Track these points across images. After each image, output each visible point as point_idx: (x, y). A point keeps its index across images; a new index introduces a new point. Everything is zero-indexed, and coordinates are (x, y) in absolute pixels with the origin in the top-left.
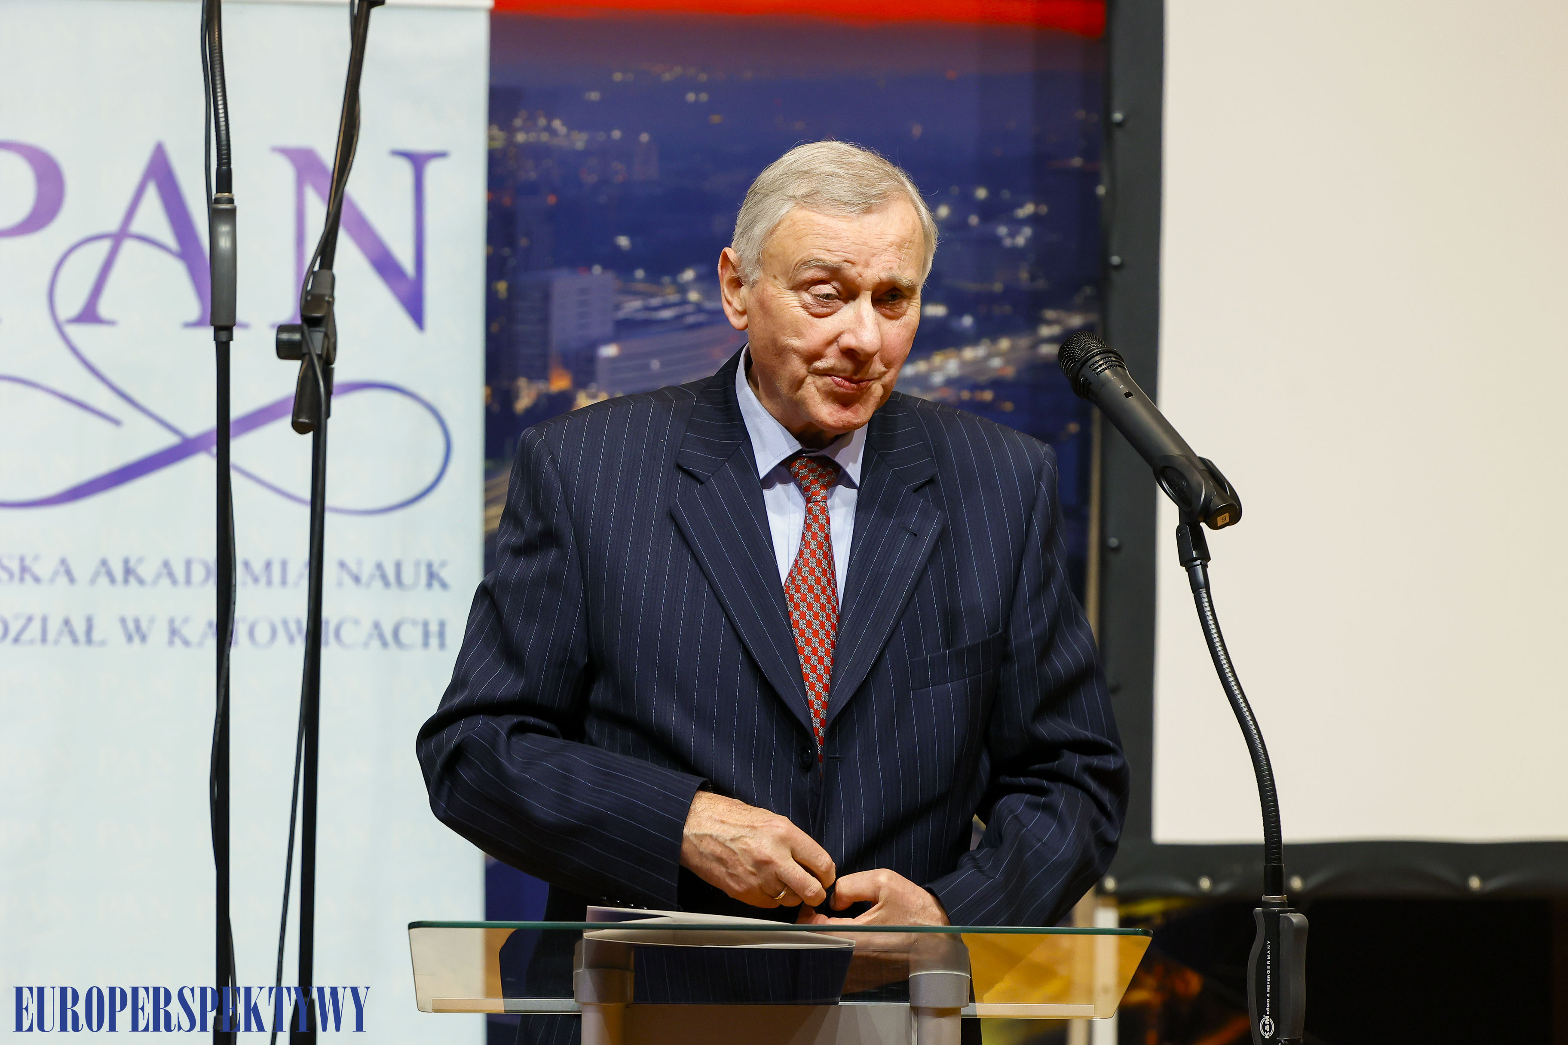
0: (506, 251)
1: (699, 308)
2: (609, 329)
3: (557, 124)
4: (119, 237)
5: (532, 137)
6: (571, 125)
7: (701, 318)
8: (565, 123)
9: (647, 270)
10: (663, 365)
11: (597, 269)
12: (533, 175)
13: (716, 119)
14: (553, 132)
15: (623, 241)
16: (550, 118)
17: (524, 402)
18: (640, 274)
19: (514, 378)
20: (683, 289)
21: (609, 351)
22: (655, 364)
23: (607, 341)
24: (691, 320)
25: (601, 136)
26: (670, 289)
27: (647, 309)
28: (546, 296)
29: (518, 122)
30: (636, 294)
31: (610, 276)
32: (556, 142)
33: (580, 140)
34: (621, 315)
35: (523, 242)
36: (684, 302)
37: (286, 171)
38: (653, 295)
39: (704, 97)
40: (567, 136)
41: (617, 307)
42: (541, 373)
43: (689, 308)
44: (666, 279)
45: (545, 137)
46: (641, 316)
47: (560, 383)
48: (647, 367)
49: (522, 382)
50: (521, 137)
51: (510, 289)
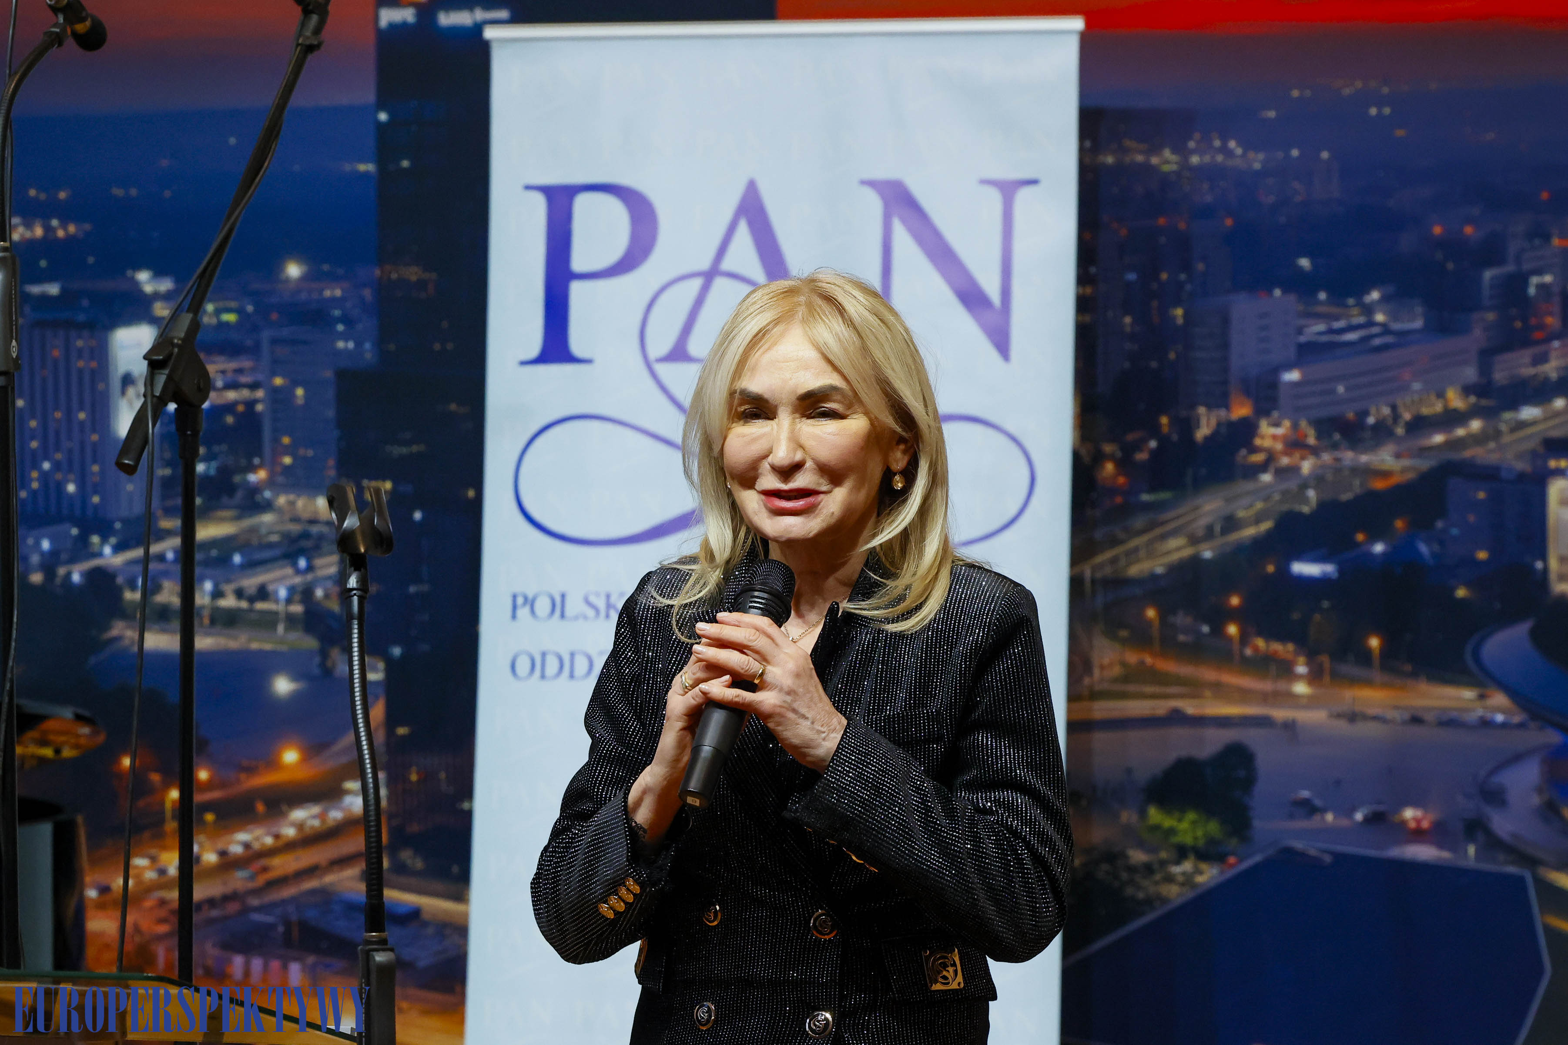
0: (1183, 277)
1: (1386, 330)
2: (1292, 353)
3: (1232, 144)
4: (710, 276)
5: (1207, 159)
6: (1247, 146)
7: (1389, 339)
8: (1240, 143)
9: (1331, 292)
10: (1347, 389)
11: (1277, 292)
12: (1209, 199)
13: (1400, 133)
14: (1229, 153)
15: (1305, 263)
16: (1224, 140)
17: (1203, 432)
18: (1322, 296)
19: (1193, 406)
20: (1368, 310)
21: (1293, 376)
22: (1341, 389)
23: (1289, 367)
24: (1377, 342)
25: (1280, 155)
26: (1355, 311)
27: (1331, 331)
28: (1226, 321)
29: (1192, 144)
30: (1319, 316)
31: (1292, 298)
32: (1230, 163)
33: (1257, 161)
34: (1302, 339)
35: (1200, 266)
36: (1371, 324)
37: (874, 204)
38: (1337, 318)
39: (1387, 111)
40: (1244, 155)
41: (1300, 331)
42: (1222, 401)
43: (1375, 330)
44: (1351, 301)
45: (1220, 158)
46: (1324, 339)
47: (1241, 411)
48: (1333, 392)
49: (1202, 410)
50: (1195, 160)
51: (1186, 315)
